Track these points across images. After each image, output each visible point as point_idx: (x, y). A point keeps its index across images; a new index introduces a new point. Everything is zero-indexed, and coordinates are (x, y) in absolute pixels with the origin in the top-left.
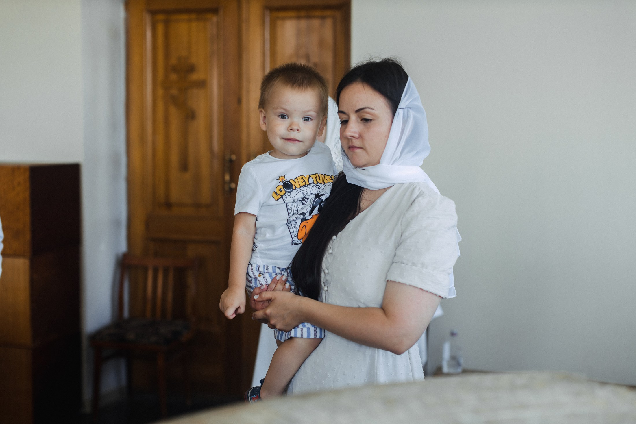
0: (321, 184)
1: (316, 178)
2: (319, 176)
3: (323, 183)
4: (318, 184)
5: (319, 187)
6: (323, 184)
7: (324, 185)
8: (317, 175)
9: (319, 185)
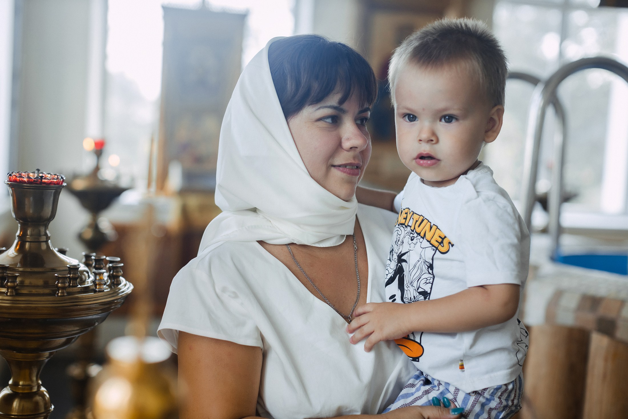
0: (419, 234)
1: (417, 221)
2: (423, 220)
3: (422, 234)
4: (413, 232)
5: (413, 238)
6: (422, 237)
7: (422, 239)
8: (421, 218)
9: (413, 234)
